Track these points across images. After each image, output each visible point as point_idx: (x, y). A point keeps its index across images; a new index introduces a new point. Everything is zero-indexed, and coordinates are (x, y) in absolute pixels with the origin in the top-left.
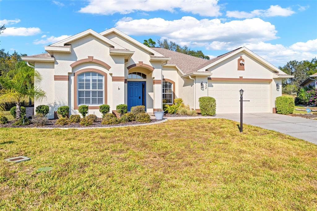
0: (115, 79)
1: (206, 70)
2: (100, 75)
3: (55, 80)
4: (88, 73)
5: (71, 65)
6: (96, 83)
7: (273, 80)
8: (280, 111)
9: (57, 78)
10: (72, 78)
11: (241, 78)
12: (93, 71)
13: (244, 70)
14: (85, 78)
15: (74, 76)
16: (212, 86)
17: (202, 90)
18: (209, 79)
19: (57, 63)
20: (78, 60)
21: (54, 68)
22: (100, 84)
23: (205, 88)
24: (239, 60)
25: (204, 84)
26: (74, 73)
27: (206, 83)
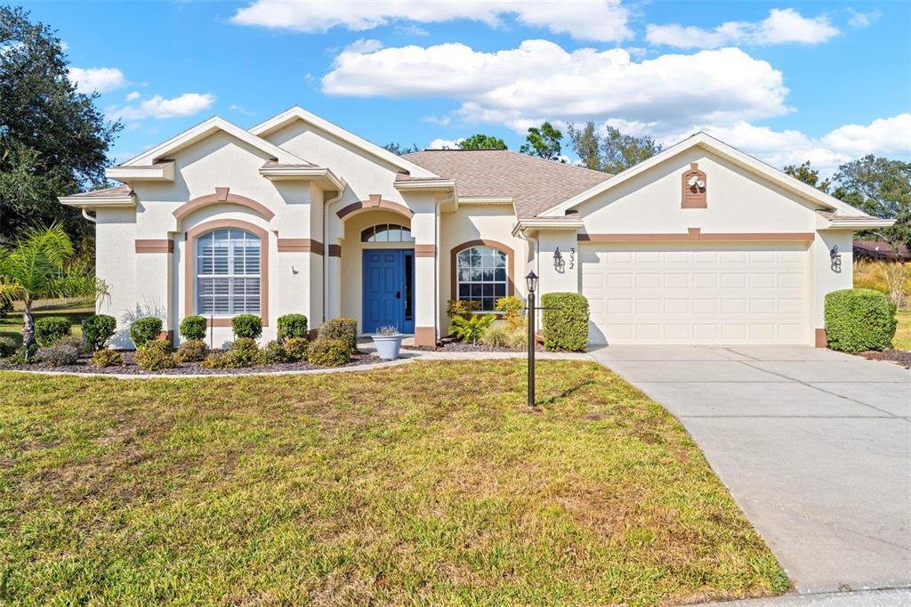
0: (285, 246)
1: (568, 212)
2: (251, 235)
3: (137, 252)
4: (221, 232)
5: (174, 213)
6: (242, 259)
7: (817, 236)
8: (837, 341)
9: (143, 246)
10: (182, 245)
11: (694, 232)
12: (233, 226)
13: (705, 206)
14: (214, 244)
15: (186, 239)
16: (597, 260)
17: (560, 272)
18: (583, 237)
19: (143, 210)
20: (192, 198)
21: (135, 222)
22: (253, 259)
23: (567, 266)
24: (686, 176)
25: (566, 256)
26: (186, 234)
27: (573, 250)
